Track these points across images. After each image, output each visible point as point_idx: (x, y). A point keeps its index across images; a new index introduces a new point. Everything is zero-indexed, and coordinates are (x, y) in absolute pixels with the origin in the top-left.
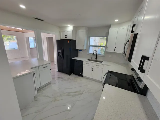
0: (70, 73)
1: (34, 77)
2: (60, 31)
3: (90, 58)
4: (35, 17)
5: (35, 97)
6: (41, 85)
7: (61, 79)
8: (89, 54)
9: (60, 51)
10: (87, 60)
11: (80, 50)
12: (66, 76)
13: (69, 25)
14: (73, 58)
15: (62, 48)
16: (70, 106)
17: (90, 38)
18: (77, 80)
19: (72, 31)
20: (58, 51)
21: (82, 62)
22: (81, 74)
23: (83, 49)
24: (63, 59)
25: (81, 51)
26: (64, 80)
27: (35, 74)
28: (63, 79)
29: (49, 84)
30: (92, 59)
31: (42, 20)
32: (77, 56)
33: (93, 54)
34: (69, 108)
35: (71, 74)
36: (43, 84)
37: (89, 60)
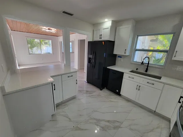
0: (101, 87)
1: (54, 89)
2: (93, 31)
3: (135, 70)
4: (63, 11)
5: (52, 115)
6: (63, 99)
7: (90, 93)
8: (133, 62)
9: (91, 56)
10: (130, 72)
11: (119, 57)
12: (97, 91)
13: (106, 20)
14: (108, 67)
15: (94, 53)
16: (98, 129)
17: (137, 38)
18: (112, 100)
19: (110, 28)
20: (89, 57)
21: (122, 74)
22: (117, 91)
23: (125, 54)
24: (94, 67)
25: (121, 57)
26: (93, 96)
27: (54, 85)
28: (92, 94)
29: (74, 98)
30: (138, 71)
31: (72, 15)
32: (114, 64)
33: (142, 63)
34: (96, 131)
35: (103, 88)
36: (66, 97)
37: (132, 71)
